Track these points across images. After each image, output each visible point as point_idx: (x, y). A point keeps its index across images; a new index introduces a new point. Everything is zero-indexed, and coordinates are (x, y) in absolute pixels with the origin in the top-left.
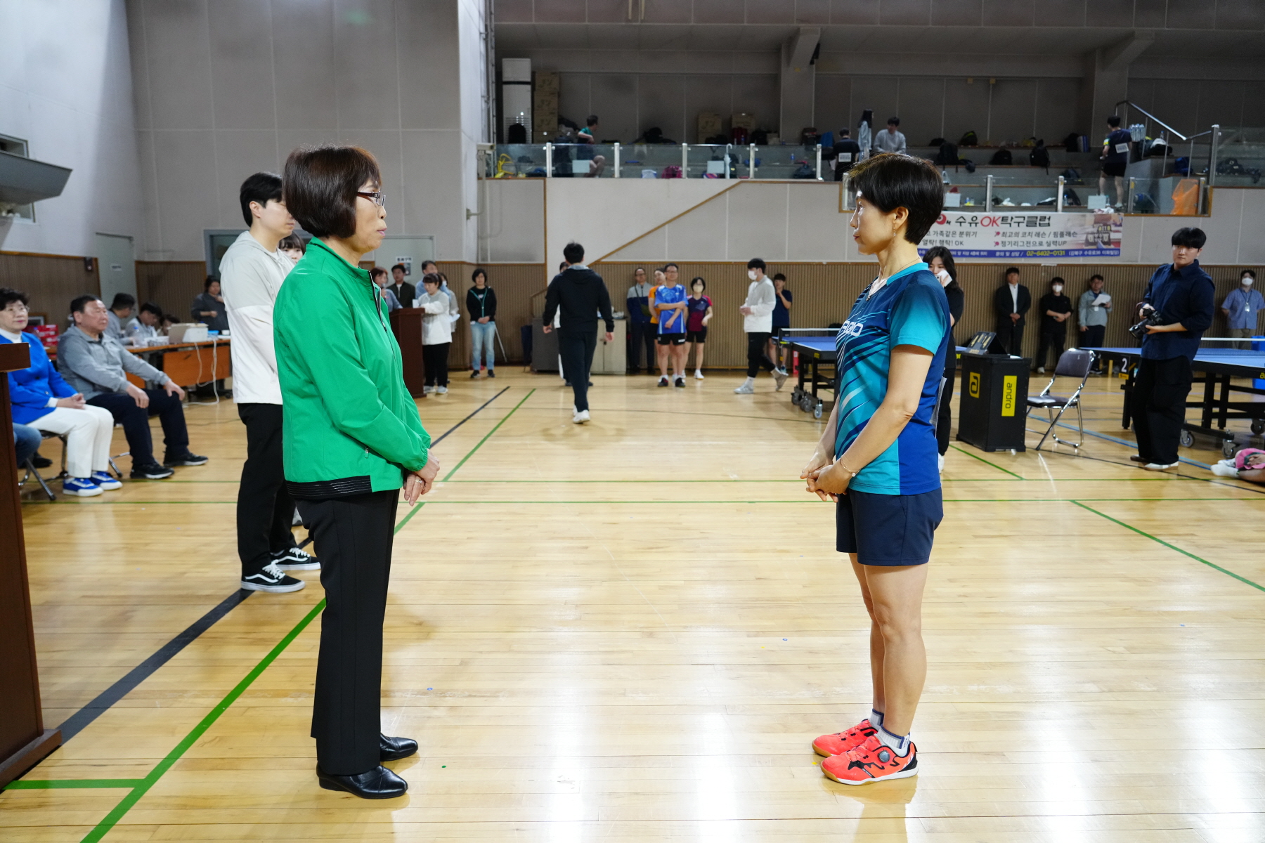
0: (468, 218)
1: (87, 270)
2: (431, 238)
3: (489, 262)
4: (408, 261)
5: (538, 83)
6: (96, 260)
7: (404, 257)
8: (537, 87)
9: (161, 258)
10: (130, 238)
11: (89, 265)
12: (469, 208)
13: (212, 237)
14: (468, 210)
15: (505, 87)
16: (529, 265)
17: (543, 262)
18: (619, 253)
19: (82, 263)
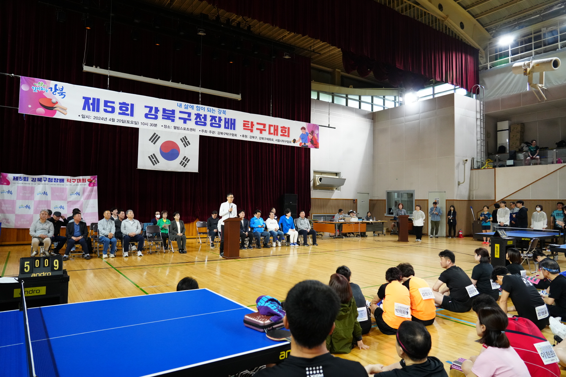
0: (459, 185)
1: (354, 202)
2: (445, 192)
3: (474, 199)
4: (438, 200)
5: (511, 129)
6: (357, 200)
7: (437, 198)
8: (511, 131)
9: (376, 199)
10: (368, 194)
11: (355, 201)
12: (459, 181)
13: (388, 193)
14: (459, 182)
15: (498, 132)
16: (489, 200)
17: (494, 199)
18: (510, 196)
19: (352, 201)
